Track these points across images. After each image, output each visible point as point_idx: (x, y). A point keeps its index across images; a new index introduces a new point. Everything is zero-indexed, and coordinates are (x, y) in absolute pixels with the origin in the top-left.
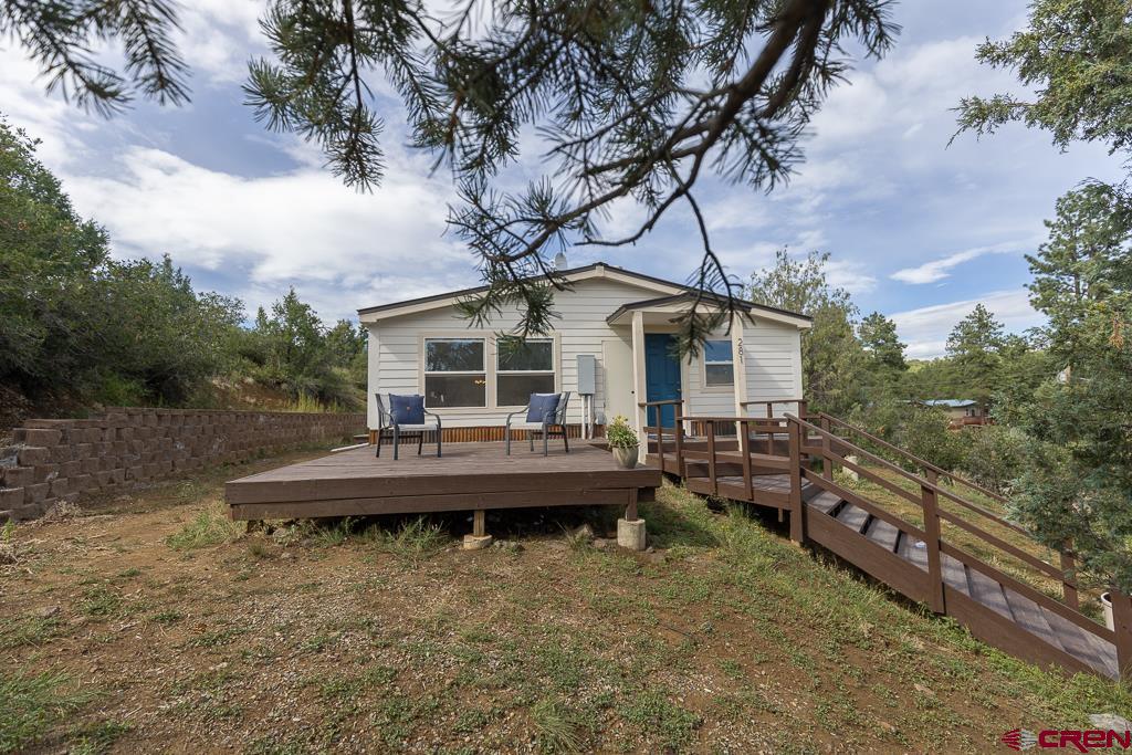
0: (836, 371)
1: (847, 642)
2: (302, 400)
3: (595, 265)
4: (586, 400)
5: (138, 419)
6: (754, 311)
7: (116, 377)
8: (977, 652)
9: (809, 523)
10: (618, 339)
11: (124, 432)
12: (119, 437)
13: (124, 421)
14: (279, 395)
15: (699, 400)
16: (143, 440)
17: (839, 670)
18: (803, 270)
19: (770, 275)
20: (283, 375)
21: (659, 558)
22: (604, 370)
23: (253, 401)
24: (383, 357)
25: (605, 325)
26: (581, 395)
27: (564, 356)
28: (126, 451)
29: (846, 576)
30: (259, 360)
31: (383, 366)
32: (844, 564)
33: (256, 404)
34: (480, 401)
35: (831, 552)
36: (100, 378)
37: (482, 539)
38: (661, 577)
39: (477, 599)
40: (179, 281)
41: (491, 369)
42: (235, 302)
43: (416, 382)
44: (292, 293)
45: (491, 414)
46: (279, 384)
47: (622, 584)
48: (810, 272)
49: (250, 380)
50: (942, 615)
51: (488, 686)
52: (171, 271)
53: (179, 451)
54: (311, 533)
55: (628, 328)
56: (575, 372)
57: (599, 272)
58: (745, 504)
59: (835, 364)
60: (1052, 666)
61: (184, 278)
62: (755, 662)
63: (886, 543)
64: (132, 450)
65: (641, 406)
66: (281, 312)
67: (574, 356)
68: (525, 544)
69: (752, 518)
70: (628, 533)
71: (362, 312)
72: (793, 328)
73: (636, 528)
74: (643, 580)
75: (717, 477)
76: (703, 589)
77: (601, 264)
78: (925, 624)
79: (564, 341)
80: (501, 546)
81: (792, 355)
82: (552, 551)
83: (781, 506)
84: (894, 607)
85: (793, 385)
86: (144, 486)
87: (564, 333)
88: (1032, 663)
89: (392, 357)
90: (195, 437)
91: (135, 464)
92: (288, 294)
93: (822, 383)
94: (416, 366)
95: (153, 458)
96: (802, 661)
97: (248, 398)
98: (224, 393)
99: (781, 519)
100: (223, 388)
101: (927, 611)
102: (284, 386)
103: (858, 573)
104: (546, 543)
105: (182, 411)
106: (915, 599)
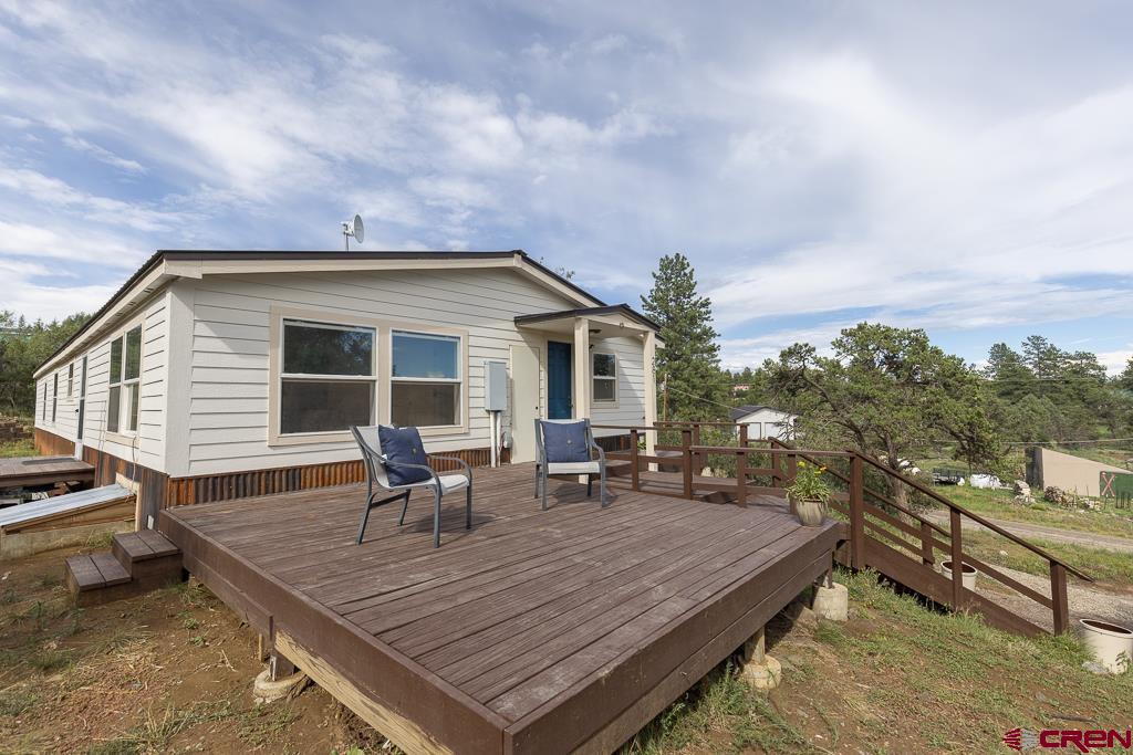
3: (514, 252)
4: (495, 418)
10: (524, 344)
22: (512, 381)
24: (200, 344)
25: (512, 326)
26: (488, 411)
27: (472, 361)
31: (200, 360)
41: (382, 372)
43: (267, 390)
56: (482, 383)
57: (515, 262)
67: (482, 362)
77: (519, 252)
79: (472, 341)
87: (472, 331)
89: (220, 345)
94: (265, 362)
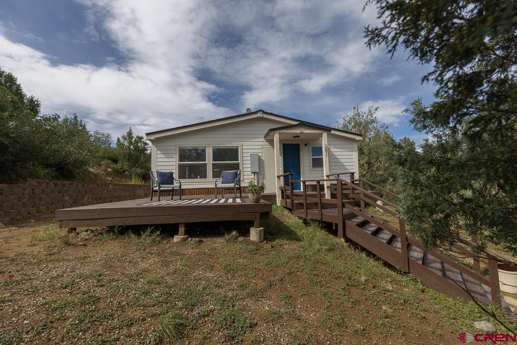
0: (381, 163)
1: (352, 286)
2: (133, 179)
3: (258, 111)
4: (254, 175)
5: (44, 185)
6: (333, 132)
7: (40, 167)
8: (423, 291)
9: (346, 229)
10: (270, 146)
11: (36, 191)
12: (33, 193)
13: (36, 186)
14: (124, 177)
15: (308, 174)
16: (47, 195)
17: (343, 299)
18: (365, 115)
19: (350, 118)
20: (126, 168)
21: (268, 246)
22: (263, 161)
23: (110, 179)
24: (159, 156)
25: (263, 139)
26: (252, 173)
27: (244, 155)
28: (38, 200)
29: (364, 255)
30: (115, 161)
31: (158, 160)
32: (363, 249)
33: (111, 181)
34: (204, 176)
35: (357, 244)
36: (32, 168)
37: (182, 237)
38: (266, 255)
39: (165, 264)
40: (81, 126)
41: (209, 161)
42: (107, 135)
43: (174, 167)
44: (130, 130)
45: (209, 182)
46: (124, 171)
47: (245, 258)
48: (369, 116)
49: (110, 170)
50: (407, 273)
51: (144, 306)
52: (77, 121)
53: (66, 200)
54: (98, 234)
55: (273, 140)
56: (249, 162)
57: (259, 115)
58: (319, 221)
59: (380, 159)
60: (458, 298)
61: (83, 124)
62: (300, 294)
63: (384, 239)
64: (41, 199)
65: (279, 177)
66: (125, 139)
67: (249, 155)
68: (204, 240)
69: (322, 228)
70: (254, 234)
71: (148, 134)
72: (353, 140)
73: (258, 231)
74: (257, 256)
75: (307, 209)
76: (284, 260)
77: (261, 111)
78: (399, 277)
79: (244, 147)
80: (191, 240)
81: (353, 153)
82: (218, 243)
83: (334, 221)
84: (386, 270)
85: (354, 167)
86: (46, 216)
87: (244, 144)
88: (449, 296)
89: (163, 156)
90: (75, 194)
91: (43, 206)
92: (128, 131)
93: (374, 168)
94: (174, 160)
95: (52, 203)
96: (325, 295)
97: (108, 178)
98: (96, 175)
99: (334, 228)
100: (96, 173)
101: (401, 271)
102: (126, 172)
103: (369, 254)
104: (215, 239)
105: (67, 182)
106: (395, 266)
